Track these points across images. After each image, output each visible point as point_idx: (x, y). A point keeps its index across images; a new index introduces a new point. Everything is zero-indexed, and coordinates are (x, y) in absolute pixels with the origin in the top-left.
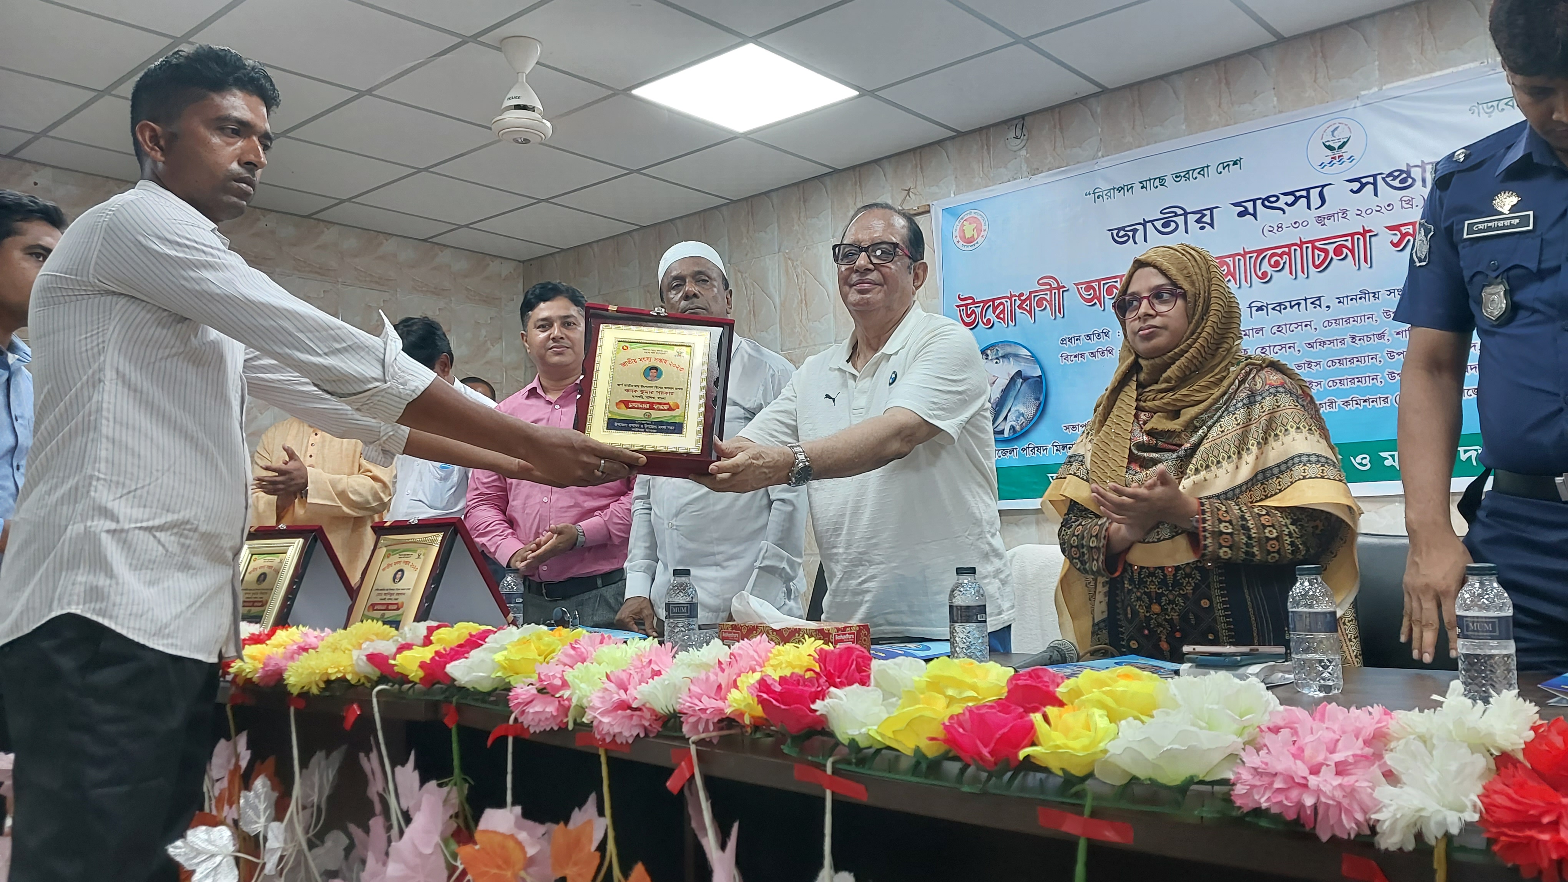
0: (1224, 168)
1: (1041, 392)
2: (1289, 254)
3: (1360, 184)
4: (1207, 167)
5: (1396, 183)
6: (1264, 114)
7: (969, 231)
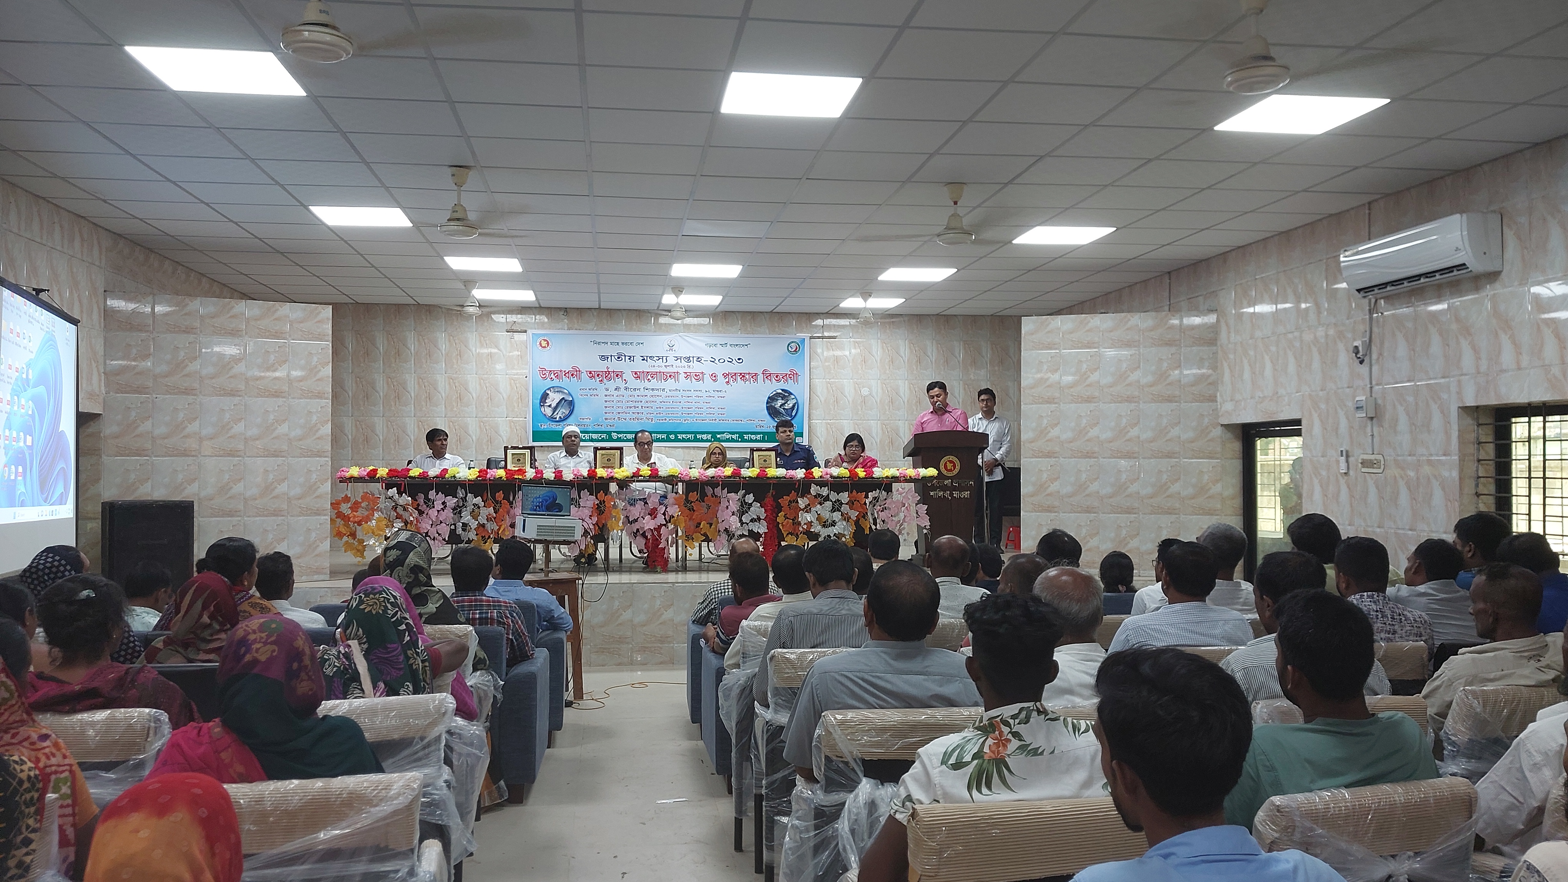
0: (638, 345)
1: (571, 406)
2: (656, 374)
3: (677, 358)
5: (686, 360)
6: (650, 331)
7: (544, 344)
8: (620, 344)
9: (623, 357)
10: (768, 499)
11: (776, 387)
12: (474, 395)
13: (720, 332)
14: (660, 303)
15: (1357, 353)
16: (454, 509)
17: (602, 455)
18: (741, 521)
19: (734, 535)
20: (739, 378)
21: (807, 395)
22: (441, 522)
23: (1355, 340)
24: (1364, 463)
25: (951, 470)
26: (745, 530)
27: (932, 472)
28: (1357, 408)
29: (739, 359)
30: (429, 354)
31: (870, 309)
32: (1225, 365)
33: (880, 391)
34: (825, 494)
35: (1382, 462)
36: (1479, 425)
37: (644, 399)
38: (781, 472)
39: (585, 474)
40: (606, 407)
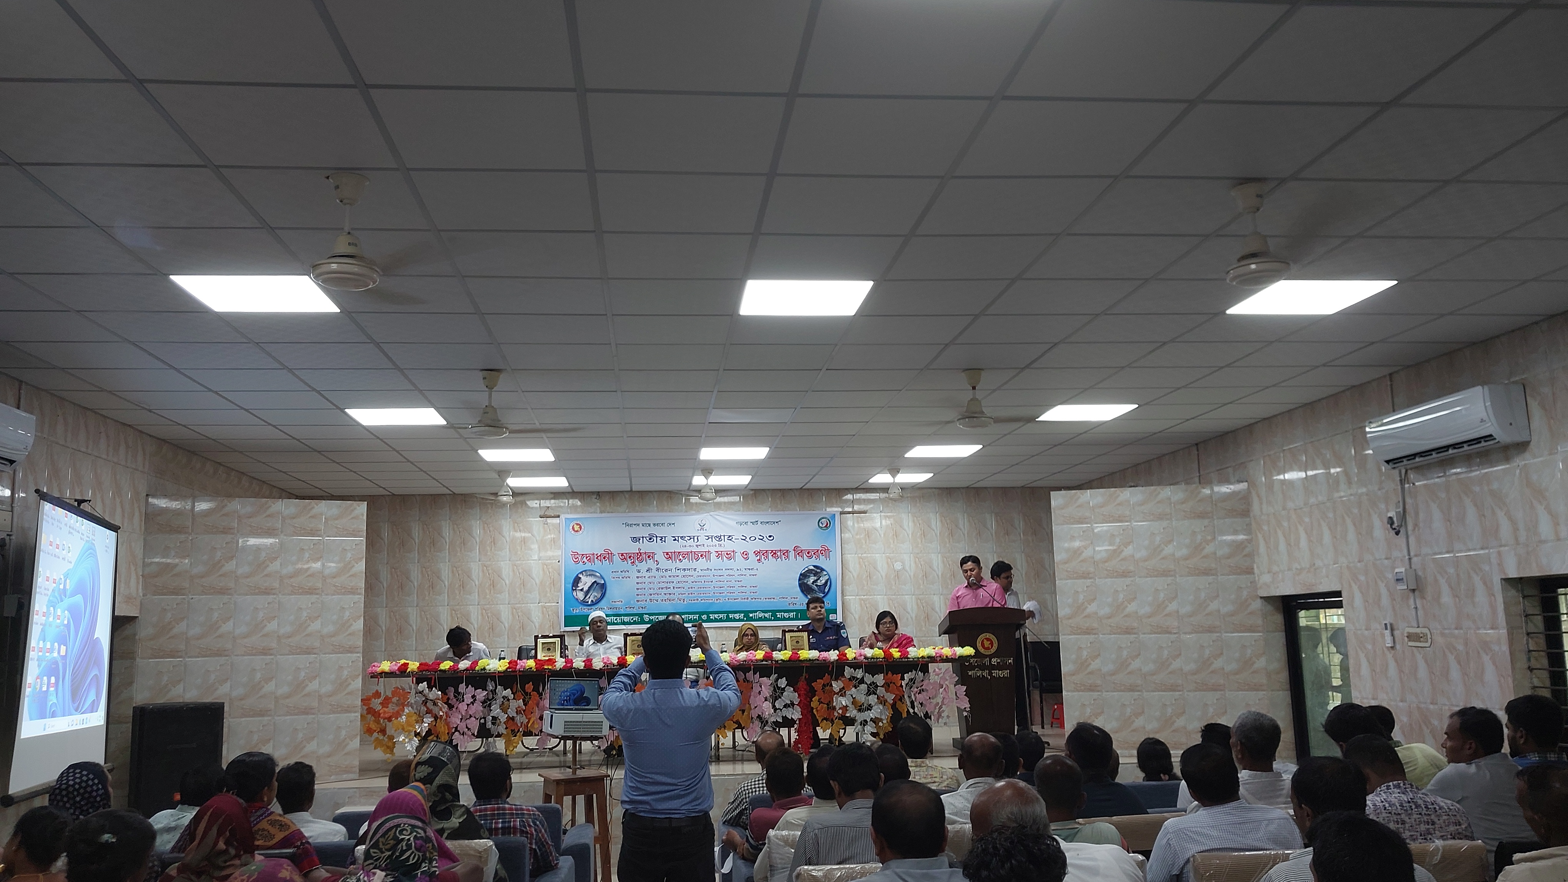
0: (669, 525)
1: (603, 589)
2: (687, 554)
3: (708, 537)
4: (662, 523)
5: (717, 539)
6: (682, 511)
7: (577, 528)
8: (652, 525)
9: (655, 538)
10: (802, 684)
11: (807, 563)
12: (507, 582)
13: (751, 510)
14: (690, 484)
15: (1392, 523)
16: (483, 702)
17: (633, 641)
18: (774, 706)
19: (767, 722)
20: (770, 555)
21: (839, 571)
22: (471, 716)
23: (1388, 511)
24: (1411, 637)
25: (988, 649)
26: (779, 716)
27: (968, 651)
28: (1397, 580)
29: (770, 536)
30: (464, 543)
31: (899, 484)
32: (1260, 536)
33: (913, 565)
34: (859, 676)
35: (1429, 636)
36: (1524, 597)
37: (675, 580)
38: (814, 654)
39: (615, 661)
40: (638, 589)
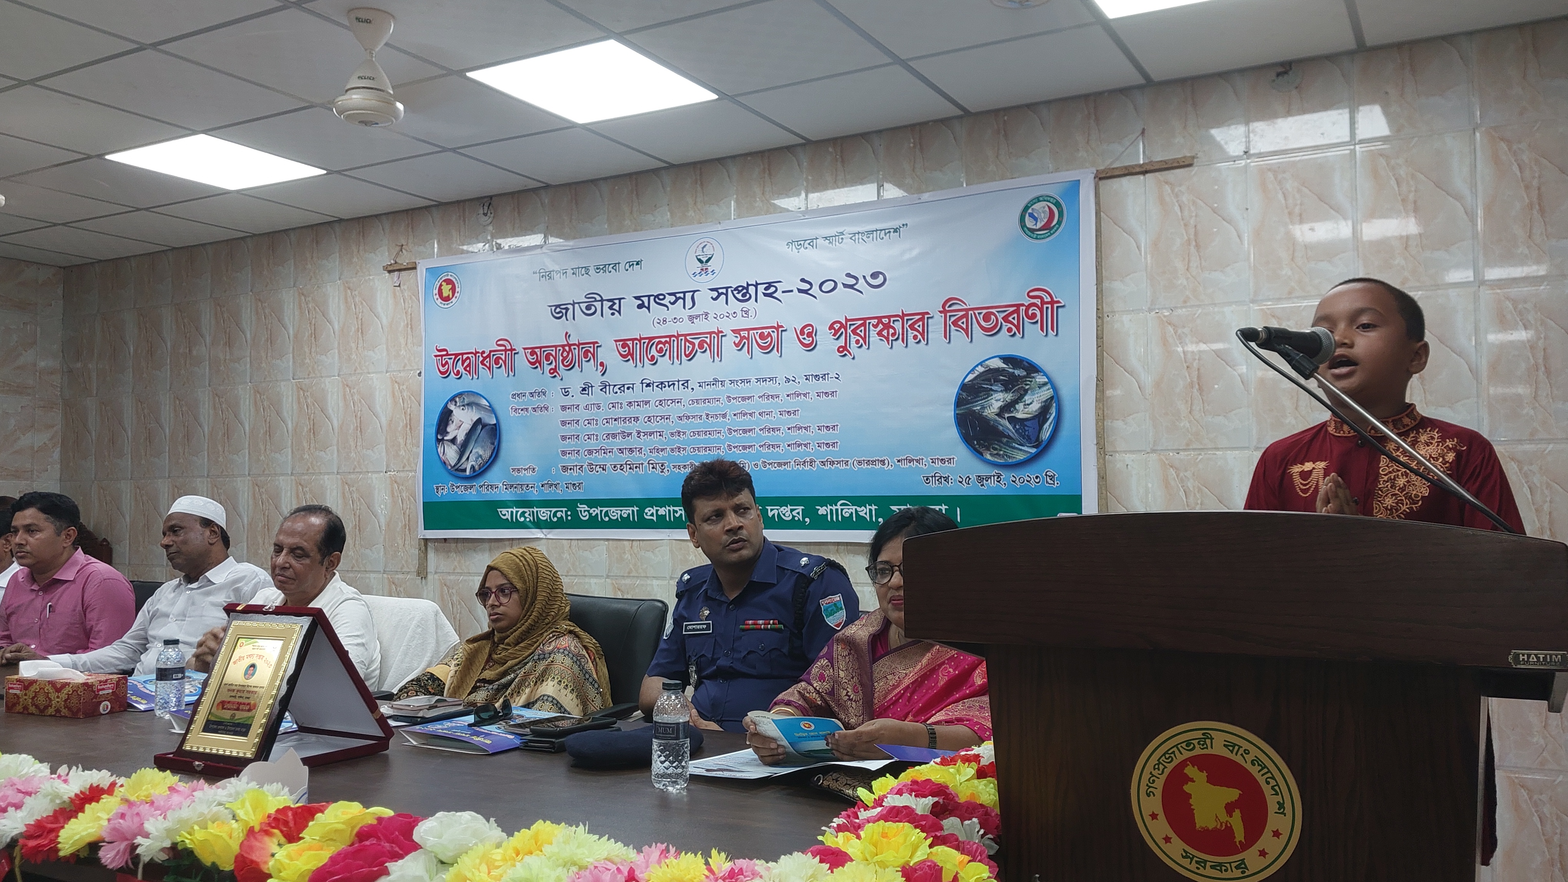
0: (630, 266)
1: (496, 439)
2: (669, 343)
3: (719, 293)
4: (619, 263)
5: (739, 296)
6: (661, 227)
7: (449, 292)
9: (598, 305)
11: (986, 352)
20: (873, 332)
21: (1091, 372)
29: (875, 275)
37: (642, 412)
40: (564, 438)
